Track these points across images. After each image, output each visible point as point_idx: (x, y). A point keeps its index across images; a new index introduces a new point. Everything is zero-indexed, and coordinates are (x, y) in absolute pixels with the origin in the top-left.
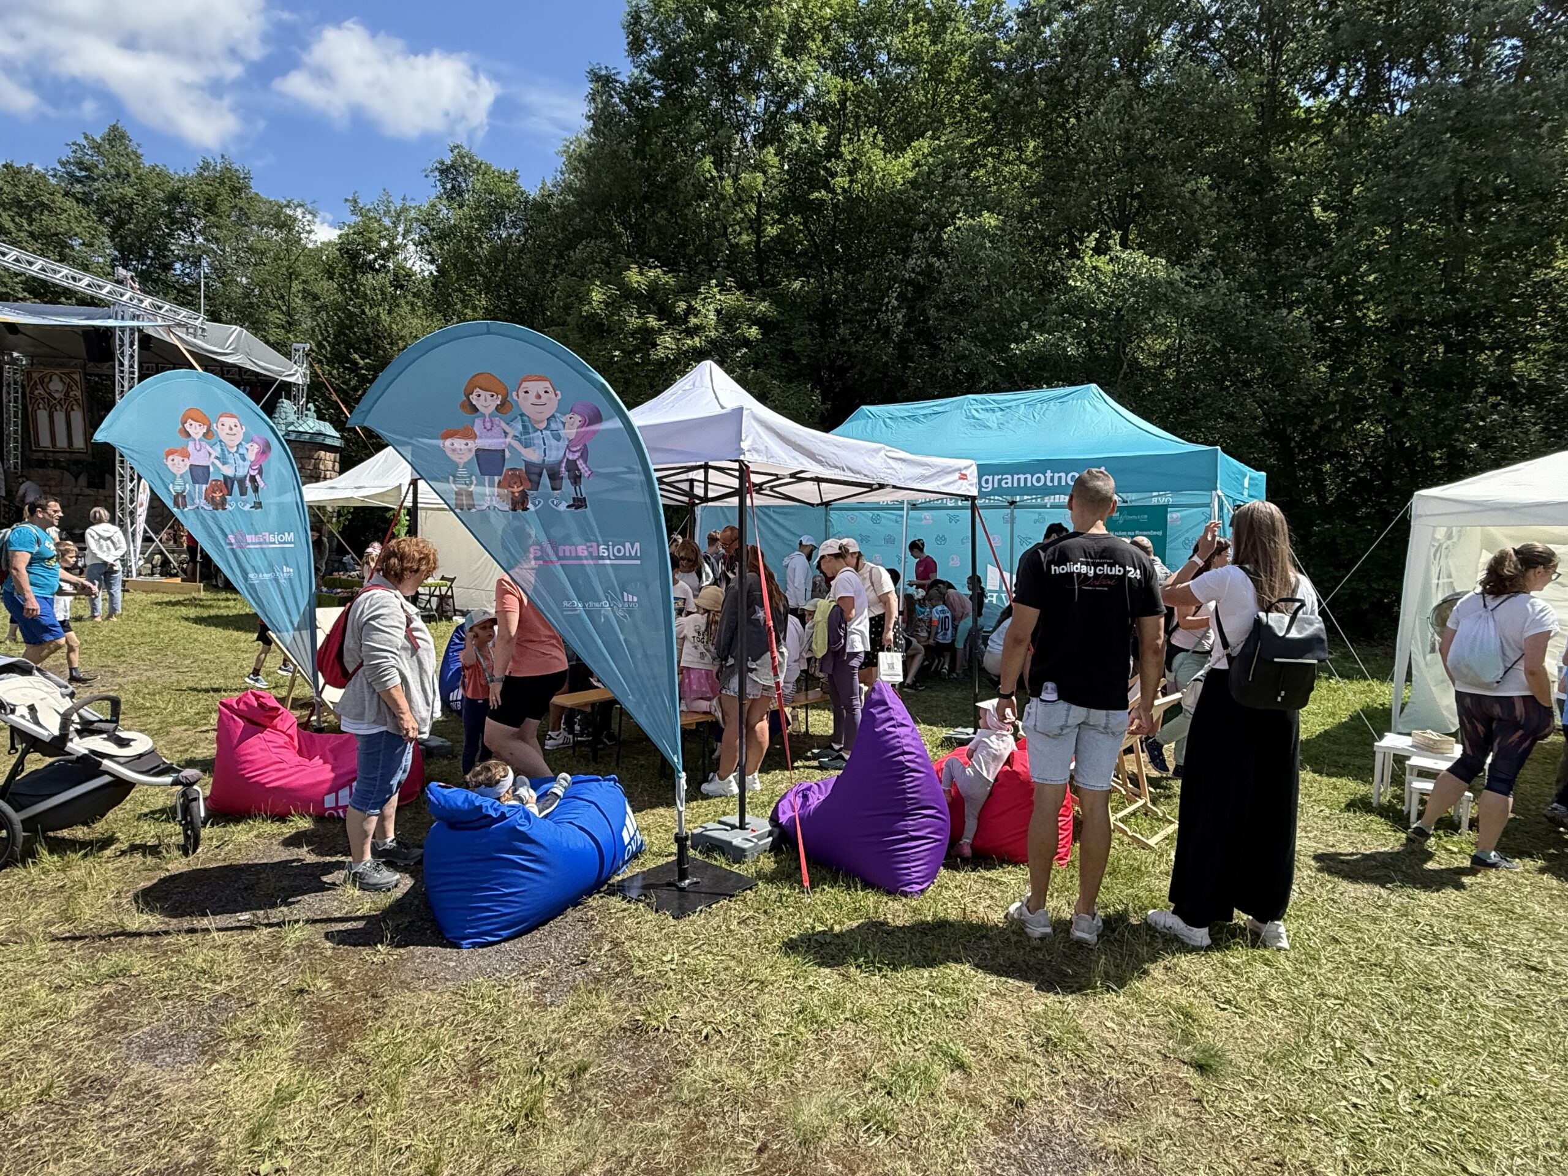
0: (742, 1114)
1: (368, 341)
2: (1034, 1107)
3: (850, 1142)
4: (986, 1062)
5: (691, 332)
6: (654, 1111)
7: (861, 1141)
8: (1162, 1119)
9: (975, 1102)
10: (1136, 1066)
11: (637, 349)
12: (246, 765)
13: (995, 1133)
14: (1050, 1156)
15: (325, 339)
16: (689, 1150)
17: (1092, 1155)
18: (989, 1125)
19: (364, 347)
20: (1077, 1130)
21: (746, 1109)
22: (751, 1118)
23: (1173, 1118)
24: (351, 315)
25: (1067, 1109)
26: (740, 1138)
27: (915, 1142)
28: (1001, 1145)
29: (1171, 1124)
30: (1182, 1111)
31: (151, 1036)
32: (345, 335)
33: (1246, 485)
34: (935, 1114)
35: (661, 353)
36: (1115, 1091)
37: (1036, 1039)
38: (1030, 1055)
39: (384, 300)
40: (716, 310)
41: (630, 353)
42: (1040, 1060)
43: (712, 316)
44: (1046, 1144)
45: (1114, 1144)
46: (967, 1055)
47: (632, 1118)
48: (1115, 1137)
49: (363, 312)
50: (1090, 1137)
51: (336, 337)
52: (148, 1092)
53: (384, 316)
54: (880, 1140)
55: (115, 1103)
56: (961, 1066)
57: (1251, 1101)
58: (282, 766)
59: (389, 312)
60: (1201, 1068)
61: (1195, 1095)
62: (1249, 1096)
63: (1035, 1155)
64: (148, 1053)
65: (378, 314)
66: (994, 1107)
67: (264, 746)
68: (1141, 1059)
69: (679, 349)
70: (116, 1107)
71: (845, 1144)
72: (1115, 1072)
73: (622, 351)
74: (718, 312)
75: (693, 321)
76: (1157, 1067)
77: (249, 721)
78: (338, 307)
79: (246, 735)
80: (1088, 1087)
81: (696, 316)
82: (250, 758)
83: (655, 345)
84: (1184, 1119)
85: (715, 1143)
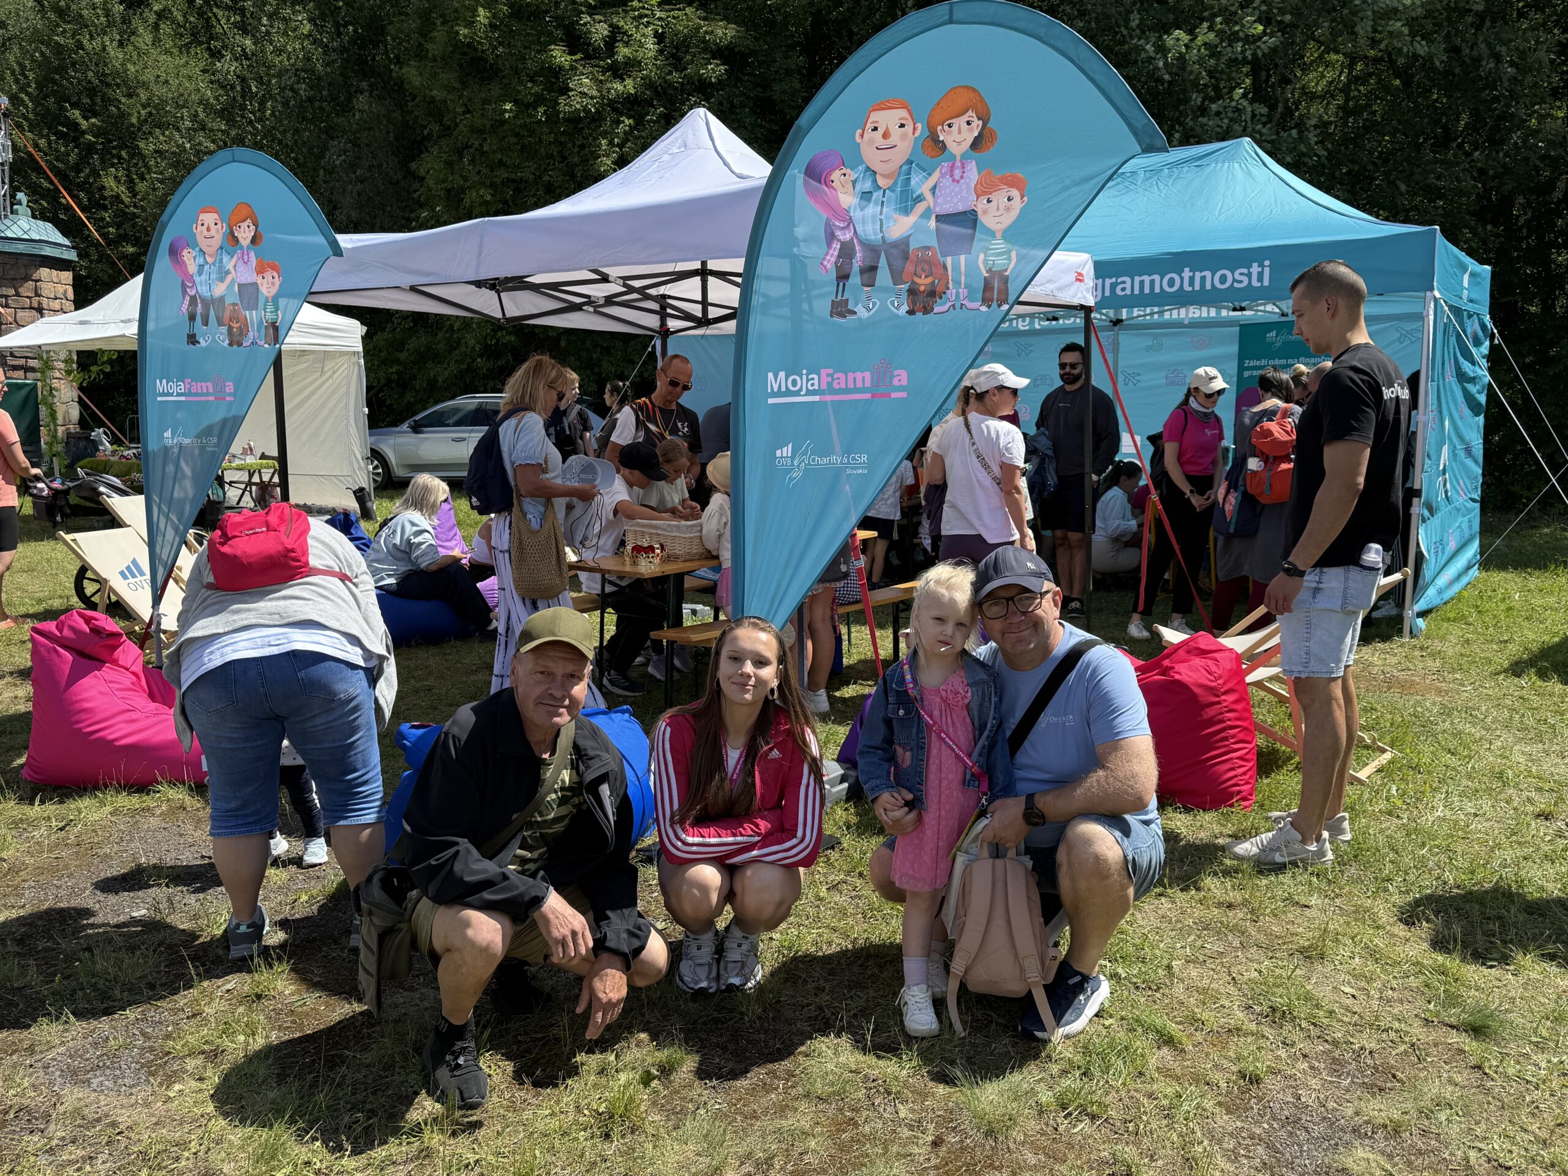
0: (900, 1106)
1: (92, 91)
2: (1271, 1083)
3: (1049, 1130)
4: (1199, 1037)
5: (618, 71)
6: (782, 1110)
7: (1061, 1129)
8: (1433, 1089)
9: (1198, 1079)
10: (1392, 1034)
11: (539, 100)
12: (83, 716)
13: (1229, 1112)
14: (1302, 1135)
15: (22, 89)
16: (842, 1148)
17: (1354, 1131)
18: (1220, 1104)
19: (86, 101)
20: (1331, 1105)
21: (905, 1102)
22: (912, 1111)
23: (1450, 1088)
24: (59, 49)
25: (1314, 1083)
26: (906, 1133)
27: (1131, 1126)
28: (1239, 1124)
29: (1448, 1092)
30: (1458, 1078)
31: (71, 1056)
32: (54, 81)
33: (1466, 284)
34: (1150, 1096)
35: (577, 103)
36: (1369, 1062)
37: (1258, 1009)
38: (1253, 1027)
39: (111, 24)
40: (656, 35)
41: (528, 106)
42: (1268, 1031)
43: (651, 45)
44: (1292, 1122)
45: (1381, 1118)
46: (1173, 1028)
47: (757, 1118)
48: (1378, 1109)
49: (80, 46)
50: (1350, 1112)
51: (39, 87)
52: (98, 1120)
53: (113, 51)
54: (1083, 1126)
55: (59, 1134)
56: (1168, 1041)
57: (1543, 1065)
58: (134, 716)
59: (121, 44)
60: (1477, 1030)
61: (1473, 1061)
62: (1541, 1059)
63: (1283, 1133)
64: (75, 1076)
65: (104, 49)
66: (1223, 1085)
67: (104, 687)
68: (1396, 1025)
69: (602, 97)
70: (63, 1139)
71: (1043, 1133)
72: (1367, 1041)
73: (516, 102)
74: (660, 38)
75: (623, 52)
76: (1417, 1031)
77: (79, 653)
78: (37, 38)
79: (77, 675)
80: (1334, 1059)
81: (627, 44)
82: (86, 705)
83: (565, 90)
84: (1464, 1087)
85: (872, 1138)
